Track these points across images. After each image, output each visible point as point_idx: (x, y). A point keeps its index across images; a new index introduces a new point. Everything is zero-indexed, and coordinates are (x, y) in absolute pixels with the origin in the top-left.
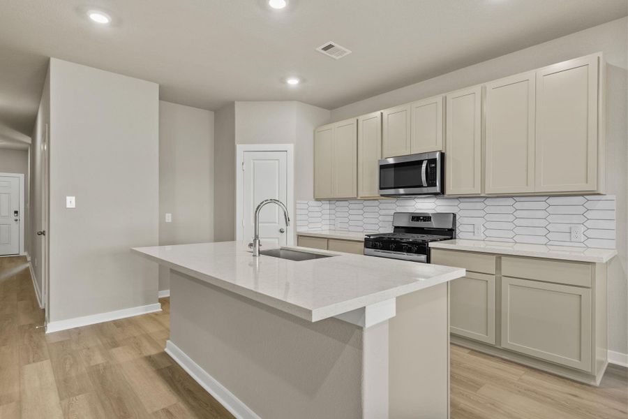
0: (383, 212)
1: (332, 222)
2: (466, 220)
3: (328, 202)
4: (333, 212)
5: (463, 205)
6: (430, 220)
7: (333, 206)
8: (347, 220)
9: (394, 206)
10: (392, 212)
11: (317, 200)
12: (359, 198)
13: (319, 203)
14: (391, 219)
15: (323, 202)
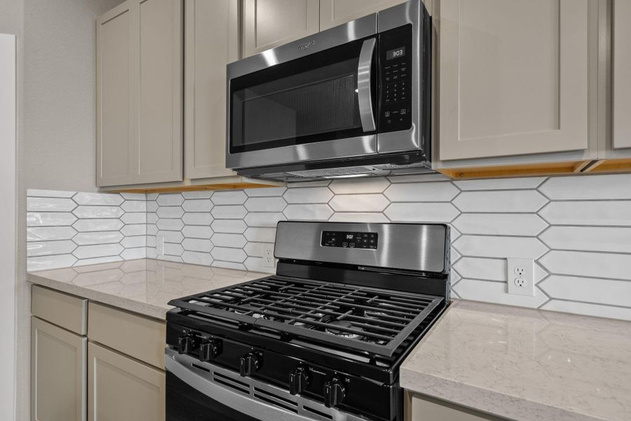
0: (253, 219)
1: (152, 241)
2: (478, 246)
3: (143, 196)
4: (153, 218)
5: (464, 201)
6: (375, 245)
7: (153, 206)
8: (178, 237)
9: (277, 204)
10: (275, 219)
11: (104, 189)
12: (187, 183)
13: (116, 199)
14: (271, 235)
15: (127, 196)
